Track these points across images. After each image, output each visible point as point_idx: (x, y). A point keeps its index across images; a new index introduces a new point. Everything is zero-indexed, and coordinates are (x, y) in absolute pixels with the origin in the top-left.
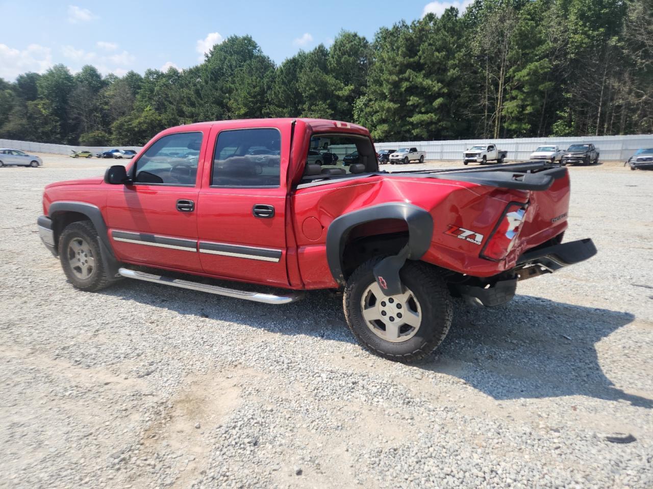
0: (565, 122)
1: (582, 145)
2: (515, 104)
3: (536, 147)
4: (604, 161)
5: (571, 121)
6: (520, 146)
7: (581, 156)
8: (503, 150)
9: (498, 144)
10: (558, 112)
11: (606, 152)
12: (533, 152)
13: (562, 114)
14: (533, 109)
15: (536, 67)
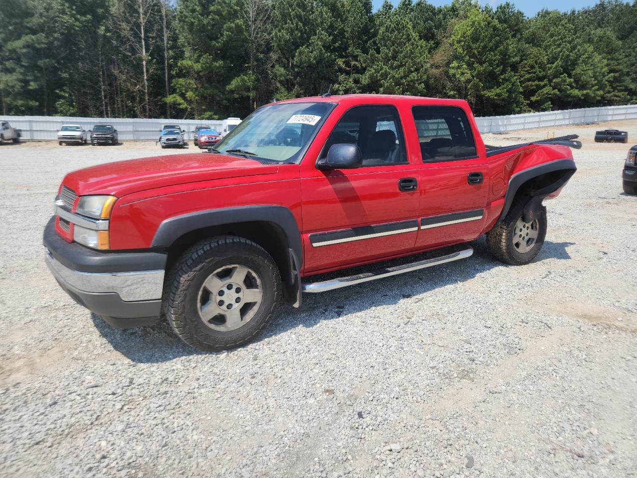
0: (67, 102)
1: (105, 126)
2: (14, 77)
3: (59, 126)
4: (124, 141)
5: (72, 102)
6: (34, 124)
7: (108, 136)
8: (18, 128)
9: (10, 121)
10: (58, 91)
11: (123, 132)
12: (58, 131)
13: (63, 93)
14: (38, 85)
15: (32, 40)
